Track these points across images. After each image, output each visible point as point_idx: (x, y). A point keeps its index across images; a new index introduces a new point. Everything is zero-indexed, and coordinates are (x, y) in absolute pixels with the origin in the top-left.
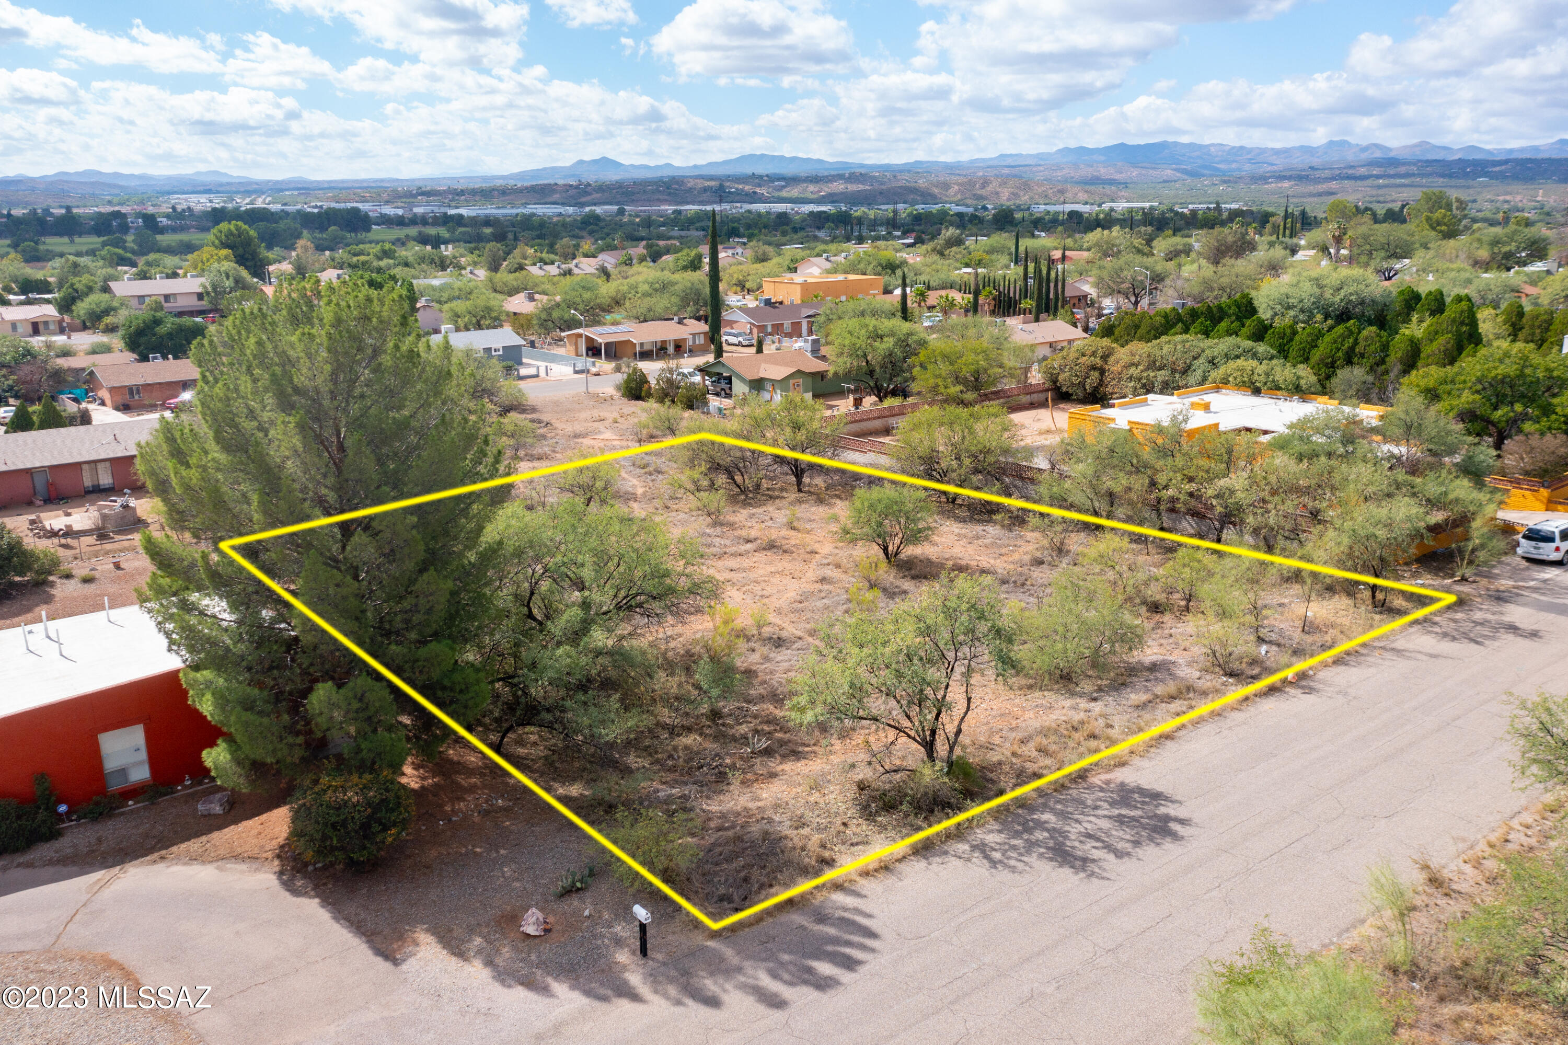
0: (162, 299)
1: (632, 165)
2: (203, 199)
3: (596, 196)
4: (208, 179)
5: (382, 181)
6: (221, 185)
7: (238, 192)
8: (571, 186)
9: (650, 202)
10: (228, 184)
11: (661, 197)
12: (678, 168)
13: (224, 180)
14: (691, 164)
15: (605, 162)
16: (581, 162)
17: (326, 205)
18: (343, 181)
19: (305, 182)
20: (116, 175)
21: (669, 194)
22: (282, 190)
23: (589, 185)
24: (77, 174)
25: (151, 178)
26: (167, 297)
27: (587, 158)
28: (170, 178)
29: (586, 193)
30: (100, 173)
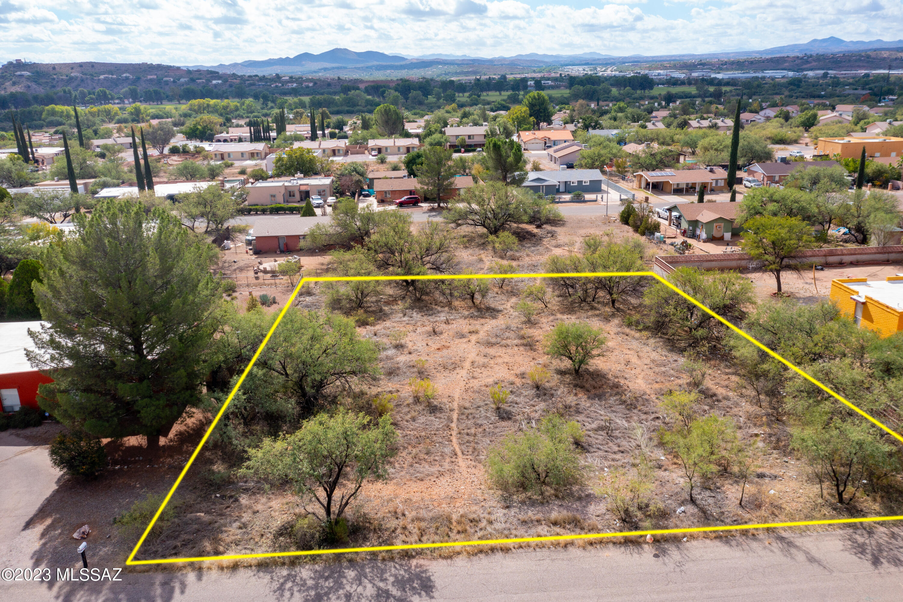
0: (467, 138)
1: (852, 42)
2: (581, 68)
3: (814, 64)
4: (588, 57)
5: (684, 56)
6: (594, 60)
7: (600, 64)
8: (798, 57)
9: (852, 67)
10: (599, 59)
11: (861, 64)
12: (886, 42)
13: (597, 57)
14: (897, 39)
15: (833, 40)
16: (815, 41)
17: (643, 72)
18: (661, 57)
19: (640, 57)
20: (545, 56)
21: (868, 62)
22: (624, 63)
23: (811, 56)
24: (527, 55)
25: (561, 57)
26: (469, 137)
27: (820, 38)
28: (570, 57)
29: (807, 62)
30: (537, 55)
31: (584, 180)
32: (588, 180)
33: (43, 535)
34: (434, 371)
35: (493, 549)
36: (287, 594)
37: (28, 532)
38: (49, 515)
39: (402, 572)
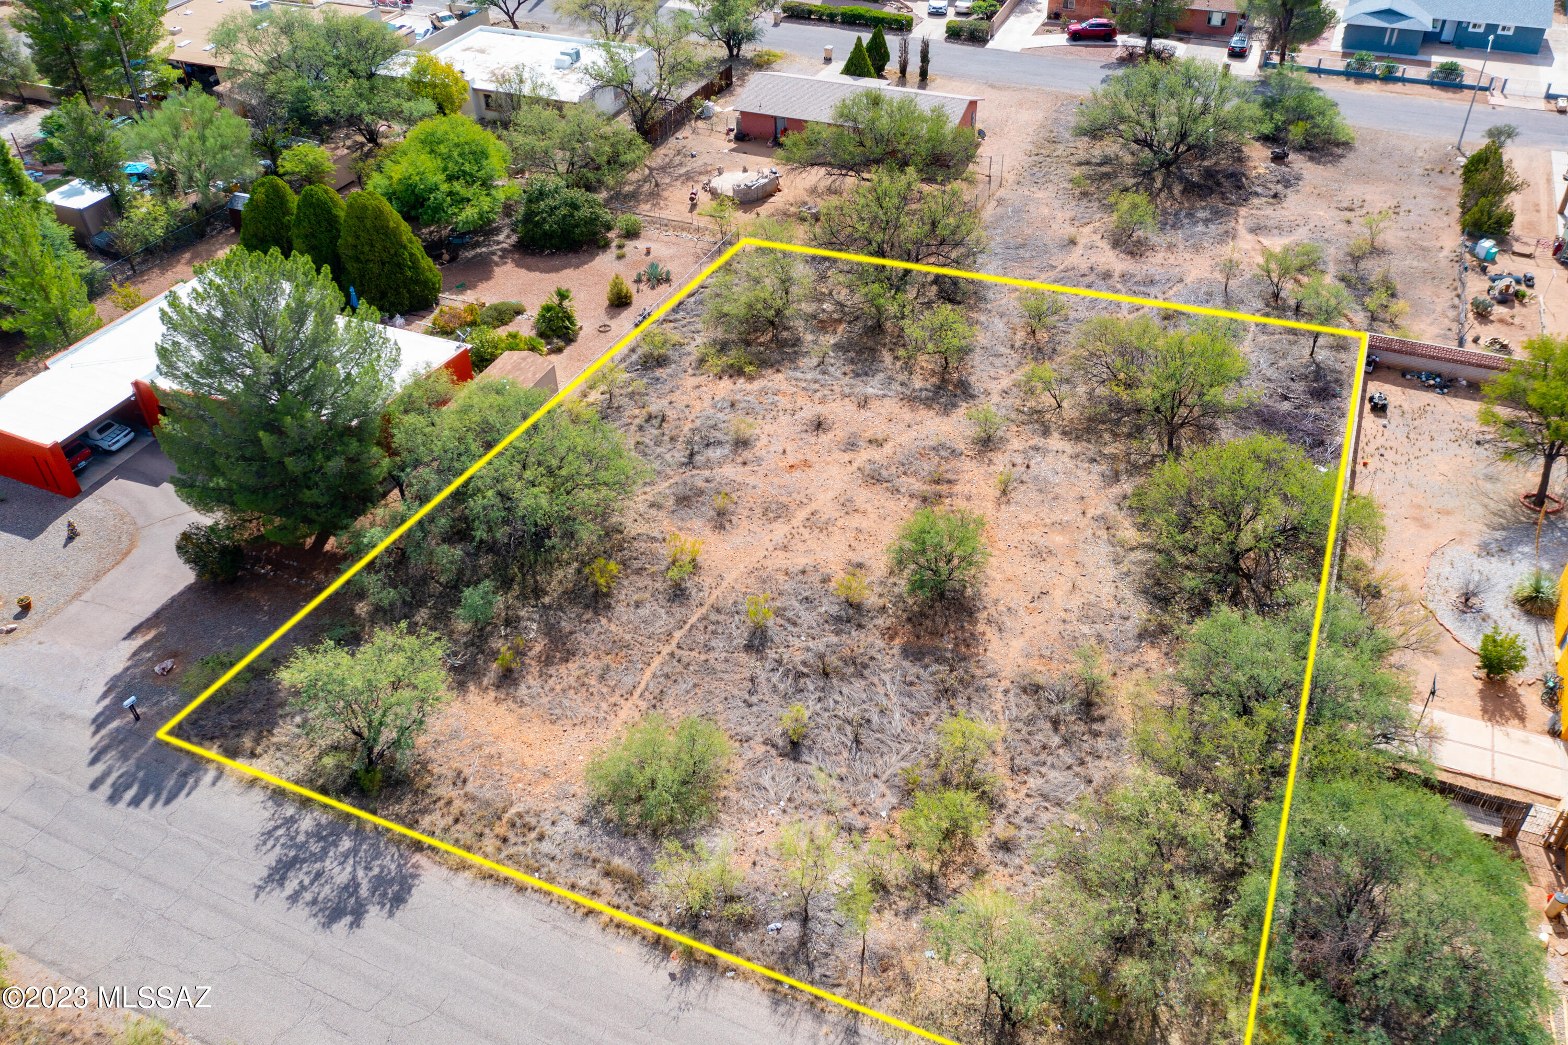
31: (1502, 23)
32: (1512, 24)
33: (135, 654)
34: (746, 512)
35: (506, 881)
36: (271, 843)
37: (127, 642)
38: (156, 626)
39: (393, 867)
